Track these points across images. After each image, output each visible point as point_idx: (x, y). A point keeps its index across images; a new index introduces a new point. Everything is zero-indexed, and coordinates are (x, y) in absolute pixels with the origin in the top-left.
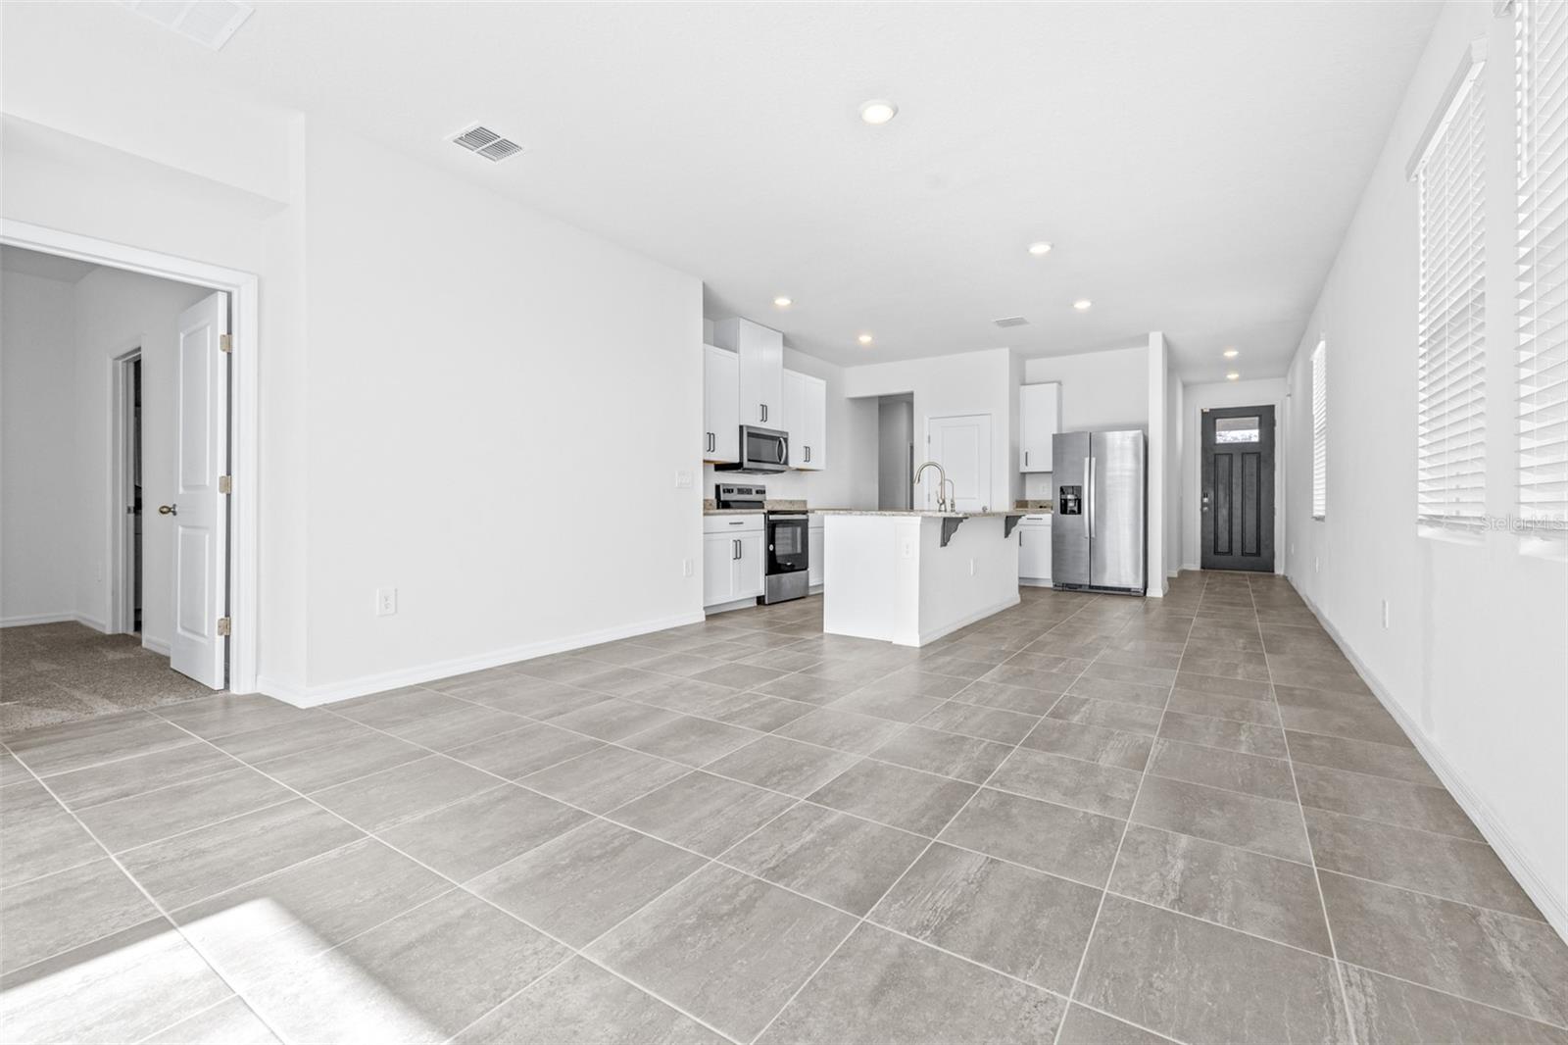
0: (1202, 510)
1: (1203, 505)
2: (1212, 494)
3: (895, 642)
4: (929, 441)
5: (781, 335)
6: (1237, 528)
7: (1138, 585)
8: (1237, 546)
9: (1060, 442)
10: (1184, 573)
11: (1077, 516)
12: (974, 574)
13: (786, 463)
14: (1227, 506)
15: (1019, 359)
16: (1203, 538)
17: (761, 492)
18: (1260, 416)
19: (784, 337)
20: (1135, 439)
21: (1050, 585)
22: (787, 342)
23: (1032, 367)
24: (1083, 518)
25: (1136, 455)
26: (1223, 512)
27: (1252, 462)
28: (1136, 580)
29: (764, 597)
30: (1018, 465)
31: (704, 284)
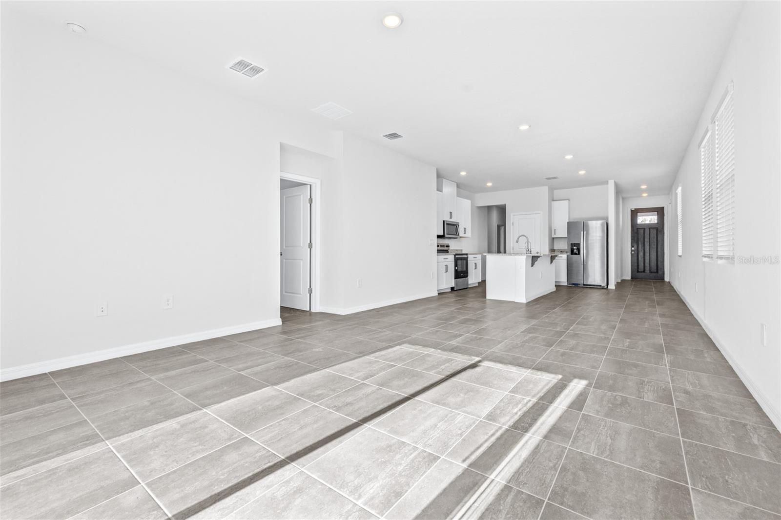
0: (631, 253)
1: (632, 251)
2: (636, 246)
3: (516, 301)
4: (513, 225)
5: (456, 184)
6: (647, 261)
7: (604, 284)
8: (647, 269)
9: (570, 225)
10: (623, 281)
11: (578, 256)
12: (541, 277)
13: (458, 235)
14: (643, 251)
15: (551, 190)
16: (632, 266)
17: (448, 246)
18: (657, 212)
19: (457, 185)
20: (602, 225)
21: (566, 284)
22: (458, 186)
23: (557, 193)
24: (581, 256)
25: (603, 231)
26: (641, 254)
27: (654, 232)
28: (603, 282)
29: (454, 287)
30: (551, 235)
31: (437, 169)
